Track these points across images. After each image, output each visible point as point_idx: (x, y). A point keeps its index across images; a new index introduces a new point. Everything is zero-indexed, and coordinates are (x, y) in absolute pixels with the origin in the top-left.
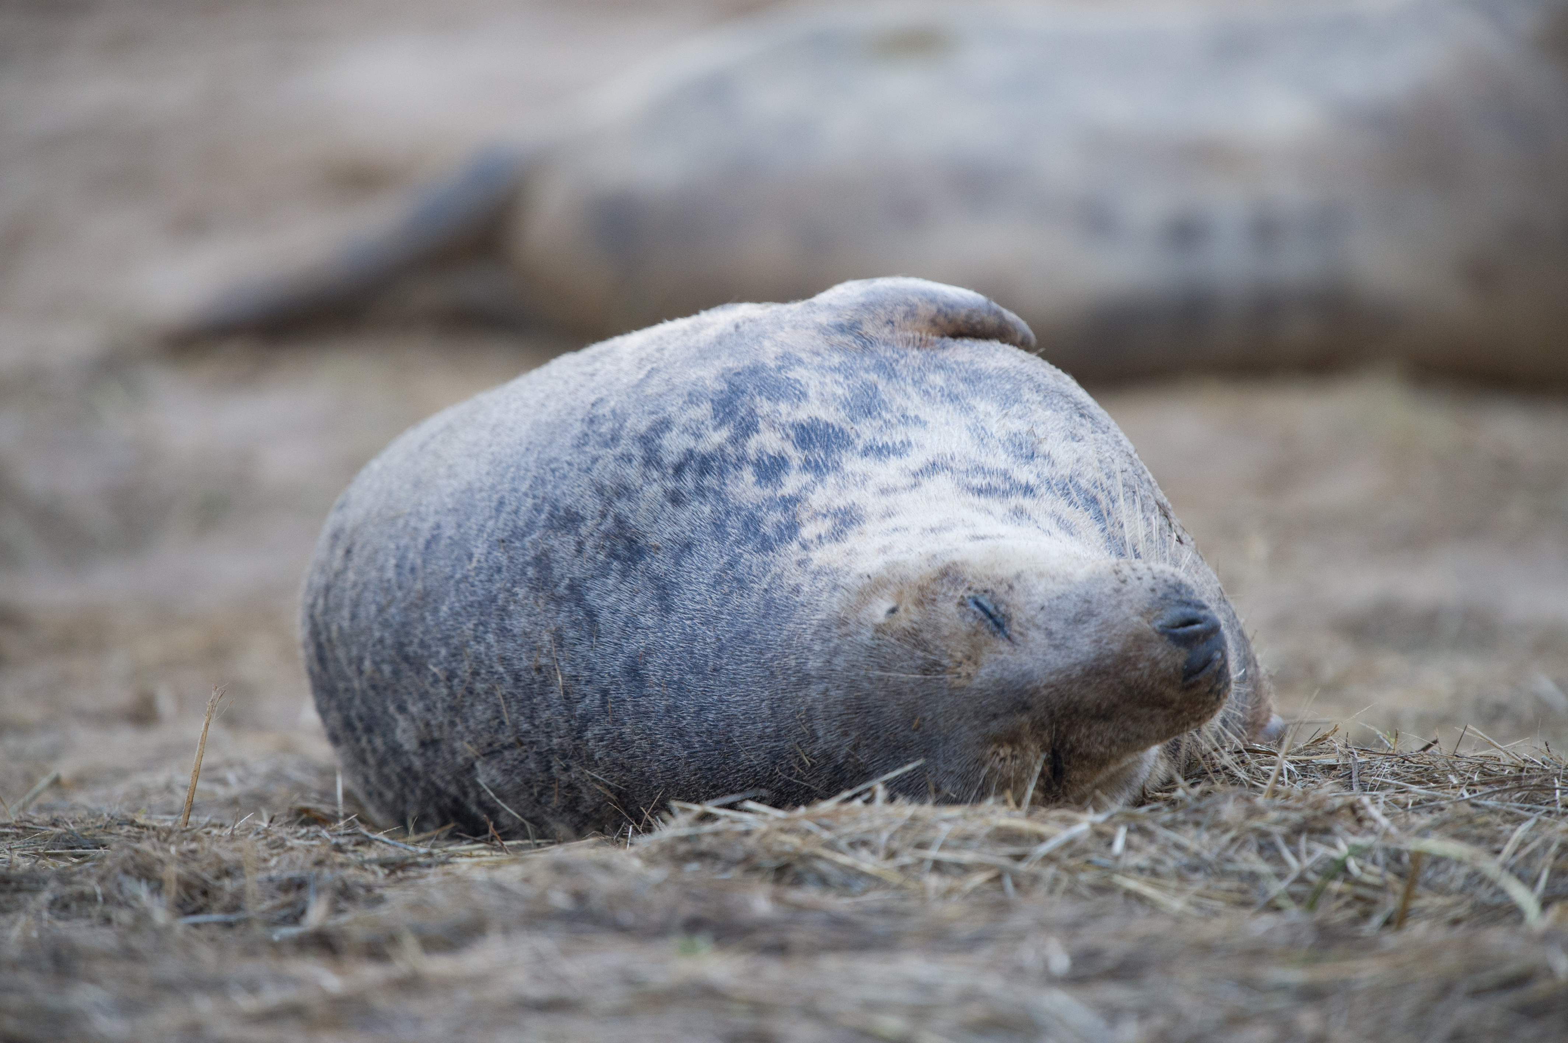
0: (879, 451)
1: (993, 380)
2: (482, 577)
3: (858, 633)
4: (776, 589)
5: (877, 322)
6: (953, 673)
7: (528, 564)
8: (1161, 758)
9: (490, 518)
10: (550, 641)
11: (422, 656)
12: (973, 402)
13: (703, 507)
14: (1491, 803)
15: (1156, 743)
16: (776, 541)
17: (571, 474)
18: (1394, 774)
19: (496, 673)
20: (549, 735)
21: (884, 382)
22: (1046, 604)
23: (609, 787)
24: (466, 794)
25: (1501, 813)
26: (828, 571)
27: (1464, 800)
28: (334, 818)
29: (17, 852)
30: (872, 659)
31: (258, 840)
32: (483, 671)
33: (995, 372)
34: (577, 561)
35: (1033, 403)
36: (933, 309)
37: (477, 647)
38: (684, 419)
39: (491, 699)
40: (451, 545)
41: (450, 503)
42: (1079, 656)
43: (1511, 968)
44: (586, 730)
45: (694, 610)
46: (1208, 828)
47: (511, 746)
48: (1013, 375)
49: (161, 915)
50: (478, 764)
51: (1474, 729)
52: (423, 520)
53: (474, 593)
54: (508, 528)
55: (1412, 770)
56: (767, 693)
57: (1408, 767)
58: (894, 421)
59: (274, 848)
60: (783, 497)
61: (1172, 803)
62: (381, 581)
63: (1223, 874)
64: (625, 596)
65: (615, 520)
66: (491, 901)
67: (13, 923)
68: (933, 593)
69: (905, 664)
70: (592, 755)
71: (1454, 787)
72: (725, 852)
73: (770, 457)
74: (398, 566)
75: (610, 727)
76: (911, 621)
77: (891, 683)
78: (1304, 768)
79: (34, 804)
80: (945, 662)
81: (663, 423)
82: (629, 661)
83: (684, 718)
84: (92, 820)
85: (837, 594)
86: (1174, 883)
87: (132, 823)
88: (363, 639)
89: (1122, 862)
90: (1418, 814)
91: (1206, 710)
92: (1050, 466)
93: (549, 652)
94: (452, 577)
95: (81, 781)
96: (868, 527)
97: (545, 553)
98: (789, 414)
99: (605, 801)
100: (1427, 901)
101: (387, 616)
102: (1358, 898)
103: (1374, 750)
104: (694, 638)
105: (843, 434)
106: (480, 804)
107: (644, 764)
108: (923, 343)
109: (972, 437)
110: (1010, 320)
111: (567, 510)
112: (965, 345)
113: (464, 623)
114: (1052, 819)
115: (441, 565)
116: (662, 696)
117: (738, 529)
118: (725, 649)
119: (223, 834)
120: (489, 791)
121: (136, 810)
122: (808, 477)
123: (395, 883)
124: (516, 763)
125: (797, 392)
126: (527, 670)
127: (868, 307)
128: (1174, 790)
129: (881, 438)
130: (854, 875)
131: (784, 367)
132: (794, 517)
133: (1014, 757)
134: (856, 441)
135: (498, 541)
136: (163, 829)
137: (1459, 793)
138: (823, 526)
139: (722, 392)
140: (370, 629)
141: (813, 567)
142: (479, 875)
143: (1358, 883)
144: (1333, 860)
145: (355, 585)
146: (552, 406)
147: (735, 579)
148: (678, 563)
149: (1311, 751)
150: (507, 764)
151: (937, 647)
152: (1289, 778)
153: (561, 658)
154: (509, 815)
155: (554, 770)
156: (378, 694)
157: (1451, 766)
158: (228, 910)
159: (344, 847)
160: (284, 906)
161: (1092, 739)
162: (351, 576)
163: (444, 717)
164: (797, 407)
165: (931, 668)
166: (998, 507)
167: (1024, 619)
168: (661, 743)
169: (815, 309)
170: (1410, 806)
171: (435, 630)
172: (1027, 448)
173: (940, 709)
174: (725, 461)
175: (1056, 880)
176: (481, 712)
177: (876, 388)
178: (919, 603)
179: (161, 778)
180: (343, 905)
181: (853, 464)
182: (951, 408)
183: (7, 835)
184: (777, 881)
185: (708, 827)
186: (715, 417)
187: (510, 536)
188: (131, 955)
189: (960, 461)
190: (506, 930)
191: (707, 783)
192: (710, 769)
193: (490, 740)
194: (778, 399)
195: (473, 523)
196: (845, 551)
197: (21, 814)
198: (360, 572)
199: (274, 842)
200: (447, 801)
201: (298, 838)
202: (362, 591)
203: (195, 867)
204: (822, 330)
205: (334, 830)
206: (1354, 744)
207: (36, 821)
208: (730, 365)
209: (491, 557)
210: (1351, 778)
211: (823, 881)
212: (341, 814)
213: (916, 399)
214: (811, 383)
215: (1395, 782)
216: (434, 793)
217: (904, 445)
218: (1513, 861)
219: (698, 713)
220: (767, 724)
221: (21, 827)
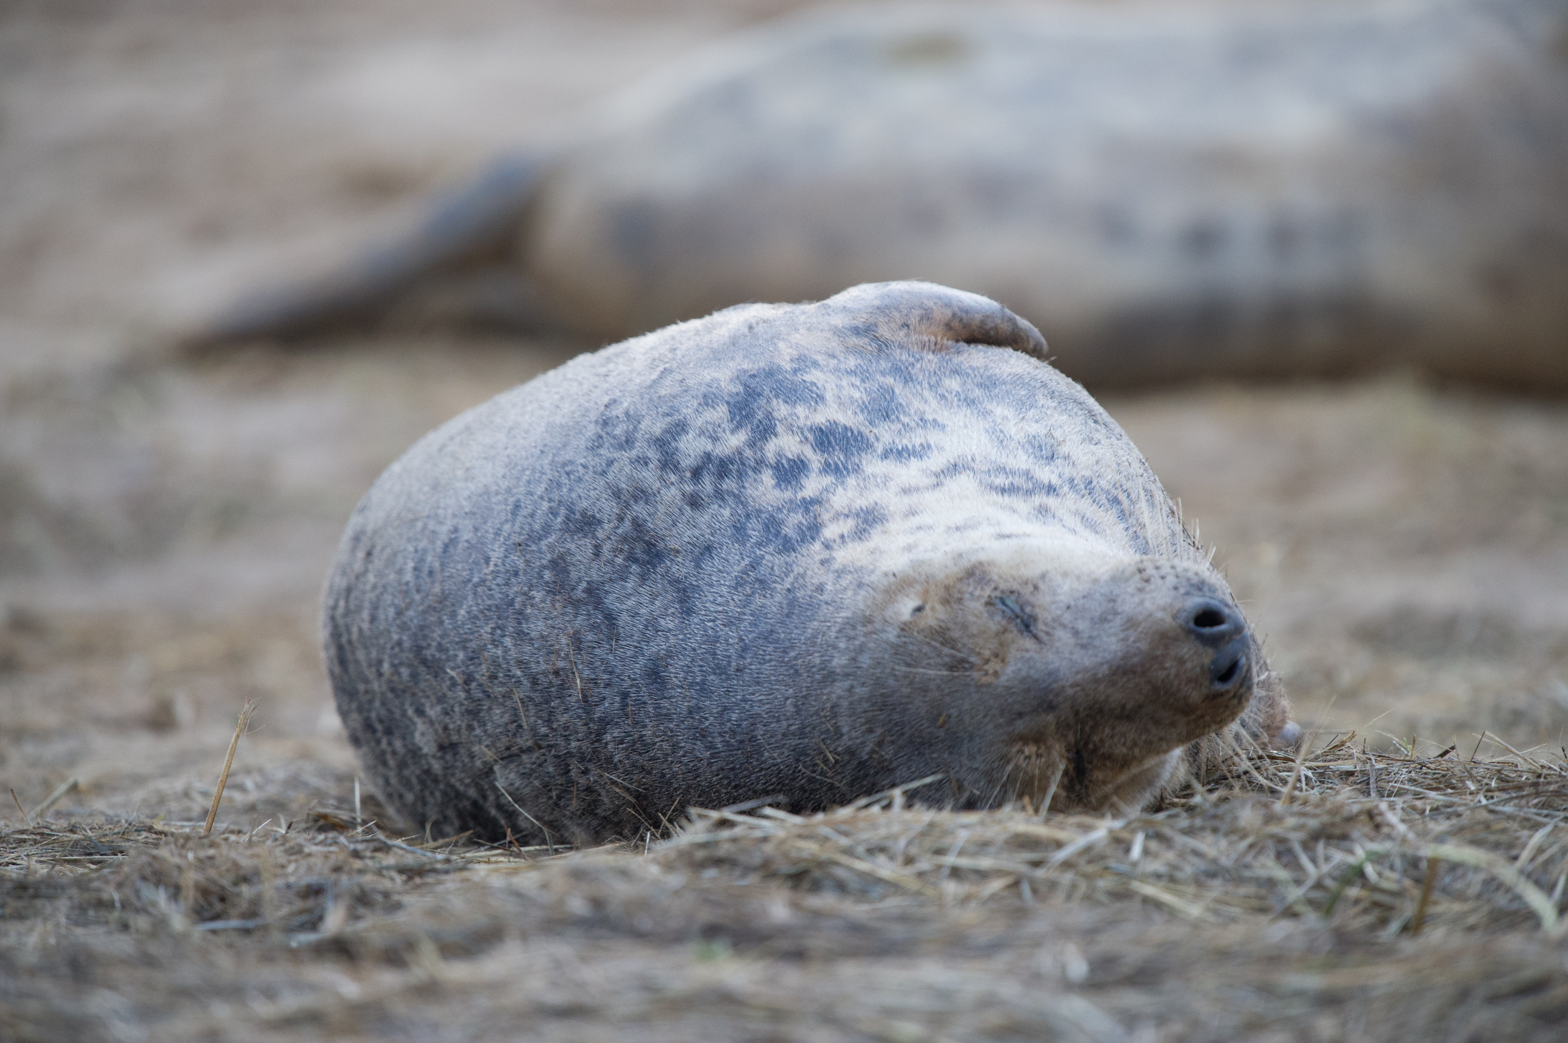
0: (899, 453)
1: (1008, 386)
2: (499, 581)
3: (884, 631)
4: (799, 589)
5: (893, 325)
6: (980, 670)
7: (545, 567)
8: (1183, 760)
9: (507, 521)
10: (568, 645)
11: (440, 659)
12: (989, 407)
13: (722, 511)
14: (1508, 809)
15: (1177, 746)
16: (797, 541)
17: (587, 477)
18: (1412, 781)
19: (513, 677)
20: (567, 738)
21: (901, 386)
22: (1072, 603)
23: (628, 789)
24: (485, 797)
25: (1518, 819)
26: (852, 569)
27: (1481, 806)
28: (352, 824)
29: (35, 858)
30: (898, 657)
31: (276, 846)
32: (501, 675)
33: (1010, 378)
34: (595, 565)
35: (1048, 408)
36: (949, 313)
37: (494, 650)
38: (700, 422)
39: (508, 703)
40: (468, 548)
41: (467, 507)
42: (1106, 655)
43: (1528, 974)
44: (605, 733)
45: (716, 612)
46: (1227, 834)
47: (529, 750)
48: (1027, 381)
49: (178, 921)
50: (496, 768)
51: (1492, 735)
52: (441, 523)
53: (491, 597)
54: (524, 532)
55: (1430, 777)
56: (791, 691)
57: (1425, 774)
58: (913, 424)
59: (292, 854)
60: (804, 499)
61: (1190, 810)
62: (400, 584)
63: (1240, 880)
64: (645, 599)
65: (633, 524)
66: (508, 907)
67: (31, 930)
68: (959, 592)
69: (932, 661)
70: (612, 757)
71: (1471, 793)
72: (743, 858)
73: (789, 460)
74: (415, 569)
75: (630, 729)
76: (938, 619)
77: (917, 680)
78: (1322, 774)
79: (52, 810)
80: (973, 659)
81: (678, 425)
82: (650, 665)
83: (707, 719)
84: (110, 826)
85: (863, 592)
86: (1191, 889)
87: (150, 829)
88: (382, 641)
89: (1140, 869)
90: (1435, 819)
91: (1228, 713)
92: (1070, 467)
93: (567, 655)
94: (469, 581)
95: (99, 787)
96: (892, 526)
97: (562, 557)
98: (807, 417)
99: (623, 804)
100: (1444, 907)
101: (405, 619)
102: (1376, 904)
103: (1392, 756)
104: (717, 639)
105: (862, 436)
106: (500, 807)
107: (665, 766)
108: (938, 347)
109: (991, 440)
110: (1023, 327)
111: (584, 514)
112: (980, 351)
113: (482, 627)
114: (1071, 825)
115: (459, 568)
116: (684, 698)
117: (759, 531)
118: (748, 649)
119: (241, 841)
120: (507, 795)
121: (154, 816)
122: (828, 480)
123: (413, 889)
124: (534, 766)
125: (815, 396)
126: (545, 673)
127: (884, 309)
128: (1192, 795)
129: (901, 441)
130: (871, 881)
131: (800, 369)
132: (815, 518)
133: (1039, 756)
134: (876, 444)
135: (514, 544)
136: (181, 835)
137: (1477, 800)
138: (846, 526)
139: (737, 394)
140: (389, 631)
141: (836, 566)
142: (497, 881)
143: (1375, 889)
144: (1351, 867)
145: (374, 587)
146: (567, 407)
147: (757, 580)
148: (698, 566)
149: (1329, 758)
150: (525, 768)
151: (964, 645)
152: (1307, 784)
153: (579, 662)
154: (527, 818)
155: (572, 773)
156: (397, 696)
157: (1468, 772)
158: (245, 916)
159: (362, 854)
160: (301, 912)
161: (1115, 740)
162: (371, 578)
163: (462, 721)
164: (815, 410)
165: (958, 665)
166: (1023, 505)
167: (1050, 619)
168: (683, 745)
169: (829, 311)
170: (1427, 812)
171: (452, 634)
172: (1046, 449)
173: (966, 706)
174: (743, 464)
175: (1074, 887)
176: (498, 716)
177: (893, 391)
178: (946, 602)
179: (179, 785)
180: (361, 910)
181: (873, 466)
182: (969, 412)
183: (25, 841)
184: (795, 887)
185: (725, 834)
186: (732, 421)
187: (527, 539)
188: (149, 961)
189: (981, 462)
190: (524, 936)
191: (729, 784)
192: (733, 769)
193: (507, 744)
194: (795, 402)
195: (489, 528)
196: (869, 550)
197: (39, 820)
198: (380, 575)
199: (292, 848)
200: (466, 804)
201: (316, 844)
202: (382, 594)
203: (212, 873)
204: (837, 332)
205: (352, 836)
206: (1372, 750)
207: (53, 827)
208: (745, 367)
209: (508, 560)
210: (1368, 784)
211: (841, 887)
212: (359, 820)
213: (934, 403)
214: (828, 386)
215: (1413, 788)
216: (453, 796)
217: (923, 447)
218: (1530, 868)
219: (721, 714)
220: (791, 722)
221: (38, 834)
